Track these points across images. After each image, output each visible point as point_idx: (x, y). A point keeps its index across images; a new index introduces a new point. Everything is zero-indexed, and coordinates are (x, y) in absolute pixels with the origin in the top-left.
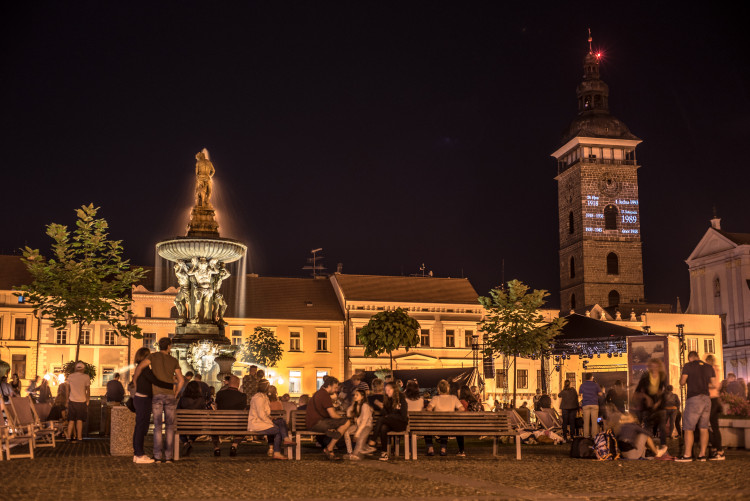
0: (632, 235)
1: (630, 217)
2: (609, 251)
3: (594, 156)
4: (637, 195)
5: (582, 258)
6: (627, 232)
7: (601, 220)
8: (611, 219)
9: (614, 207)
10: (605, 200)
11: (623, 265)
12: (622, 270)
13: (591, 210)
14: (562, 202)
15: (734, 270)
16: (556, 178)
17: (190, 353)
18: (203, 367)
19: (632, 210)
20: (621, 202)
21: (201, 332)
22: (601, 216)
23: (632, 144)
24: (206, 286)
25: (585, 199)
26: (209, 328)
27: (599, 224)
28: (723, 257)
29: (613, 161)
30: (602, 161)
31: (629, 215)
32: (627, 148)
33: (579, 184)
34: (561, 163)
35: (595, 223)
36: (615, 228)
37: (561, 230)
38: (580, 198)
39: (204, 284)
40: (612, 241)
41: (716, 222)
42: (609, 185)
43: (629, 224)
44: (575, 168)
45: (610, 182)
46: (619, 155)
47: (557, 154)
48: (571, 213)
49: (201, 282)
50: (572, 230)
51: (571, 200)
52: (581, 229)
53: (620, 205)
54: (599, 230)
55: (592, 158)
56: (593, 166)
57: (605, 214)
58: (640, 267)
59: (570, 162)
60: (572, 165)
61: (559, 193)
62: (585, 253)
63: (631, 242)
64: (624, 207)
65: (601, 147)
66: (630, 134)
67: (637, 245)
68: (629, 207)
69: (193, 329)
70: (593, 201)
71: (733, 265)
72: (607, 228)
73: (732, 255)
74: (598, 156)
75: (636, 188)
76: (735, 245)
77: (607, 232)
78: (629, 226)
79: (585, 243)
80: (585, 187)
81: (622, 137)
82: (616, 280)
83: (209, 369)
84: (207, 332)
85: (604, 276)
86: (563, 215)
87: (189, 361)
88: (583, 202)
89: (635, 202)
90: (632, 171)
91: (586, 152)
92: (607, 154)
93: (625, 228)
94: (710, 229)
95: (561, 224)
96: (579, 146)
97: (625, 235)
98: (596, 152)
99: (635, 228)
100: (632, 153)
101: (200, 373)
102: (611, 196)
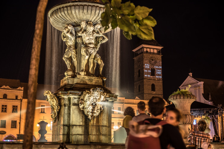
0: (159, 78)
1: (159, 72)
2: (152, 83)
3: (148, 51)
4: (161, 65)
5: (143, 85)
6: (158, 77)
7: (150, 72)
8: (153, 72)
9: (154, 68)
10: (151, 66)
11: (157, 88)
12: (156, 90)
13: (146, 69)
14: (136, 67)
15: (197, 90)
16: (134, 58)
17: (82, 100)
18: (92, 113)
19: (160, 70)
20: (156, 67)
21: (89, 83)
22: (150, 71)
23: (160, 48)
24: (92, 46)
25: (145, 65)
26: (95, 80)
27: (149, 74)
28: (194, 86)
29: (154, 53)
30: (150, 53)
31: (159, 71)
32: (159, 49)
33: (143, 60)
34: (135, 53)
35: (148, 73)
36: (154, 76)
37: (135, 76)
38: (143, 65)
39: (90, 44)
40: (153, 80)
41: (191, 74)
42: (152, 61)
43: (158, 74)
44: (141, 55)
45: (153, 60)
46: (155, 51)
47: (134, 51)
48: (139, 70)
49: (87, 42)
50: (139, 76)
51: (139, 66)
52: (143, 75)
53: (156, 68)
54: (149, 76)
55: (147, 52)
56: (148, 54)
57: (151, 70)
58: (162, 89)
59: (139, 53)
60: (140, 54)
61: (135, 63)
62: (144, 84)
63: (159, 80)
64: (157, 69)
65: (150, 48)
66: (159, 45)
67: (161, 81)
68: (159, 69)
69: (82, 80)
70: (147, 66)
71: (197, 88)
72: (151, 75)
73: (197, 85)
74: (149, 51)
75: (161, 63)
76: (198, 82)
77: (152, 77)
78: (159, 75)
79: (144, 80)
80: (145, 61)
81: (157, 45)
82: (154, 93)
83: (97, 114)
84: (93, 83)
85: (150, 92)
86: (136, 71)
87: (81, 107)
88: (144, 66)
89: (161, 67)
90: (159, 57)
91: (145, 50)
92: (152, 51)
93: (158, 76)
94: (189, 76)
95: (135, 74)
96: (143, 48)
97: (157, 78)
98: (148, 50)
99: (161, 76)
100: (160, 51)
101: (90, 117)
102: (153, 65)
